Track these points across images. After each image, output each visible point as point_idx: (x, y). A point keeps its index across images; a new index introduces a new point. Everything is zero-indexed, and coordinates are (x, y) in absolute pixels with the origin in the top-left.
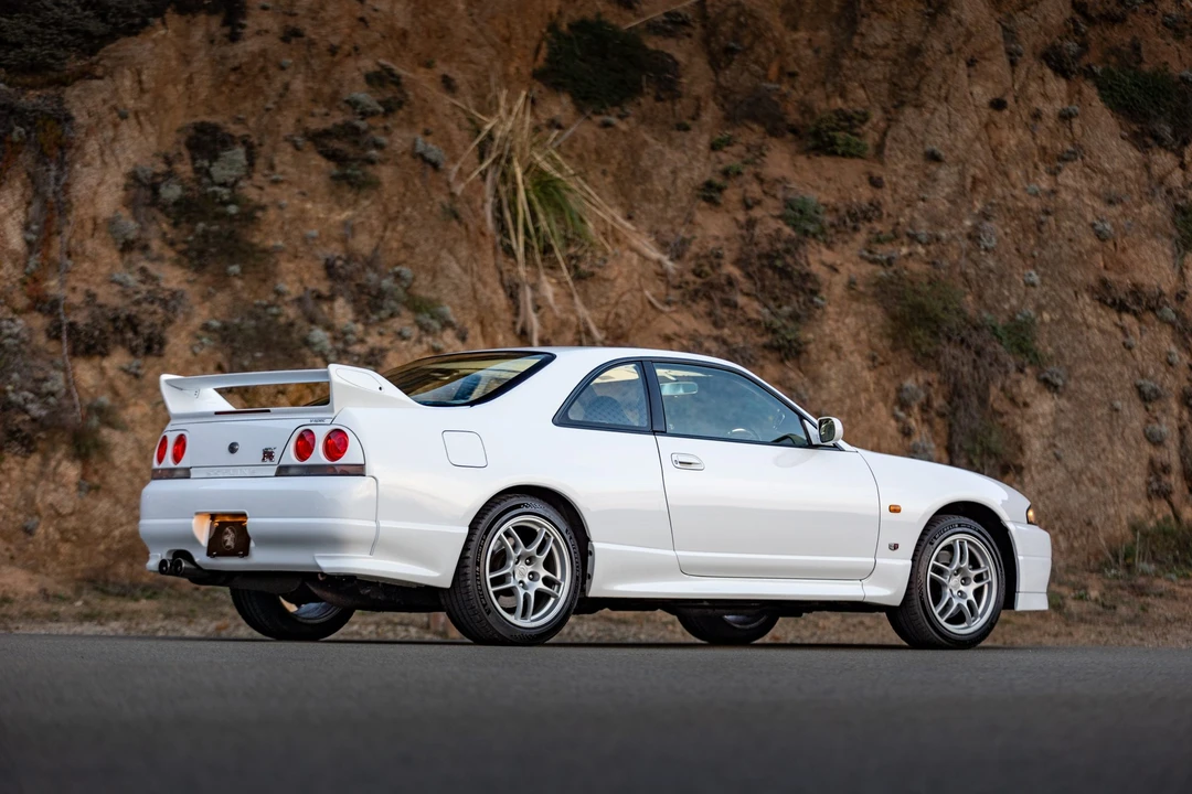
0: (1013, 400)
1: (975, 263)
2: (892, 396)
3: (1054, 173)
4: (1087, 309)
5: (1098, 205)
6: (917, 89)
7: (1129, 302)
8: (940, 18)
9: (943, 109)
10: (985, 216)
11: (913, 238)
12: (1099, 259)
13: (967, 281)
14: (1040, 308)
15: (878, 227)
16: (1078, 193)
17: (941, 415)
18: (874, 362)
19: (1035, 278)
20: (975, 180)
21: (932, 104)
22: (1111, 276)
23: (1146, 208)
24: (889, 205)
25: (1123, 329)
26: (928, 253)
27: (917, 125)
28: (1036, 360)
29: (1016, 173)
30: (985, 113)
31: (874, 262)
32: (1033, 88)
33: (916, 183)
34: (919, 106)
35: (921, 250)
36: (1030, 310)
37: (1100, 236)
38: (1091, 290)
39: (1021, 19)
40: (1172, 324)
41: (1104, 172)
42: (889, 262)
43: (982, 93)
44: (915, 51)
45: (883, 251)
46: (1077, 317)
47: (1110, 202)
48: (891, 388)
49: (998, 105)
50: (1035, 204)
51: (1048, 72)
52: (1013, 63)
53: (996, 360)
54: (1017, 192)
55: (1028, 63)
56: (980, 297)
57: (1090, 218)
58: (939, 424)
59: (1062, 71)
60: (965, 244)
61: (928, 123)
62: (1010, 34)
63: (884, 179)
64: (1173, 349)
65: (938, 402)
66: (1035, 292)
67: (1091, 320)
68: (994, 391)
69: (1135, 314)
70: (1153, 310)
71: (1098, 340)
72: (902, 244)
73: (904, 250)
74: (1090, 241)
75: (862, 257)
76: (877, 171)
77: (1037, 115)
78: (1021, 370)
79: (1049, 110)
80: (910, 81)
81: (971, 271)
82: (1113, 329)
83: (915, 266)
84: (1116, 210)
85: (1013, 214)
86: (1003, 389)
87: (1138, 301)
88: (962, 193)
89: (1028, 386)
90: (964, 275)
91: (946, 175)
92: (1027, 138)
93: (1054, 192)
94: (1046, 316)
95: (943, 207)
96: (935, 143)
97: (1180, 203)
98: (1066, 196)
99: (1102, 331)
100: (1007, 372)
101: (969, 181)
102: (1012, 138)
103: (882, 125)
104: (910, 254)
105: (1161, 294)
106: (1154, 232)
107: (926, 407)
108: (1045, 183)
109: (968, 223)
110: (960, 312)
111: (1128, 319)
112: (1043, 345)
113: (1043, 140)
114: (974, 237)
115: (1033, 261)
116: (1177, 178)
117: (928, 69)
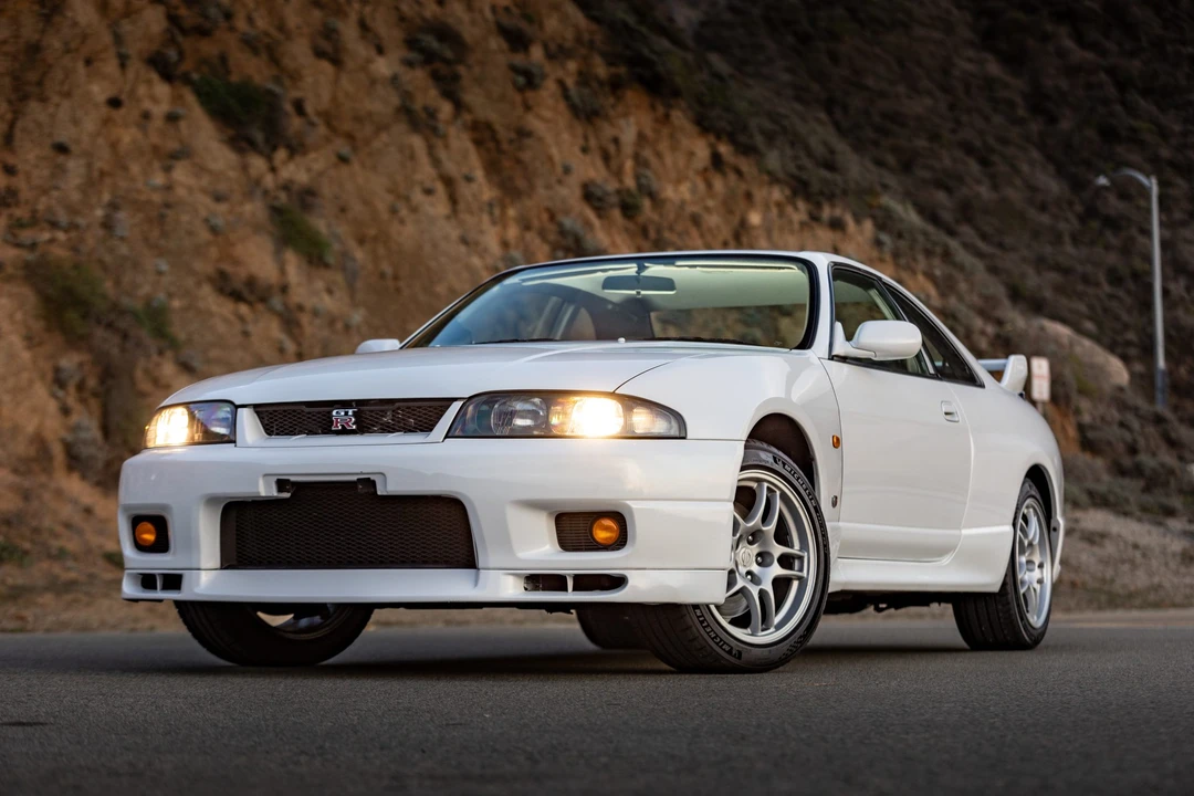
0: (156, 382)
1: (111, 250)
2: (50, 376)
3: (168, 169)
4: (209, 299)
5: (208, 201)
6: (40, 83)
7: (246, 293)
8: (57, 19)
9: (66, 104)
10: (113, 206)
11: (54, 225)
12: (214, 252)
13: (104, 267)
14: (170, 296)
15: (18, 212)
16: (190, 190)
17: (95, 395)
18: (30, 341)
19: (164, 267)
20: (102, 174)
21: (56, 99)
22: (228, 268)
23: (248, 208)
24: (25, 194)
25: (242, 319)
26: (69, 239)
27: (42, 117)
28: (173, 344)
29: (135, 168)
30: (105, 110)
31: (18, 245)
32: (142, 90)
33: (46, 172)
34: (43, 100)
35: (61, 236)
36: (162, 296)
37: (214, 230)
38: (210, 280)
39: (126, 27)
40: (279, 315)
41: (210, 172)
42: (33, 246)
43: (99, 91)
44: (34, 49)
45: (26, 235)
46: (201, 305)
47: (218, 198)
48: (47, 366)
49: (115, 103)
50: (157, 198)
51: (155, 76)
52: (123, 66)
53: (139, 344)
54: (140, 185)
55: (136, 67)
56: (118, 283)
57: (203, 213)
58: (94, 404)
59: (167, 76)
60: (101, 232)
61: (53, 116)
62: (118, 39)
63: (19, 167)
64: (283, 337)
65: (92, 383)
66: (165, 280)
67: (214, 308)
68: (139, 374)
69: (250, 304)
70: (263, 300)
71: (221, 328)
72: (42, 230)
73: (46, 236)
74: (205, 235)
75: (6, 241)
76: (11, 160)
77: (146, 116)
78: (161, 353)
79: (159, 110)
80: (32, 76)
81: (108, 258)
82: (232, 318)
83: (59, 252)
84: (222, 208)
85: (138, 206)
86: (147, 372)
87: (252, 291)
88: (92, 183)
89: (168, 369)
90: (101, 262)
91: (75, 167)
92: (140, 136)
93: (169, 188)
94: (176, 304)
95: (75, 196)
96: (63, 135)
97: (276, 204)
98: (181, 192)
99: (225, 320)
100: (148, 356)
101: (96, 174)
102: (128, 136)
103: (9, 116)
104: (52, 241)
105: (270, 288)
106: (257, 228)
107: (80, 387)
108: (159, 179)
109: (99, 213)
110: (104, 297)
111: (244, 309)
112: (178, 331)
113: (155, 139)
114: (107, 225)
115: (161, 252)
116: (269, 180)
117: (50, 66)
